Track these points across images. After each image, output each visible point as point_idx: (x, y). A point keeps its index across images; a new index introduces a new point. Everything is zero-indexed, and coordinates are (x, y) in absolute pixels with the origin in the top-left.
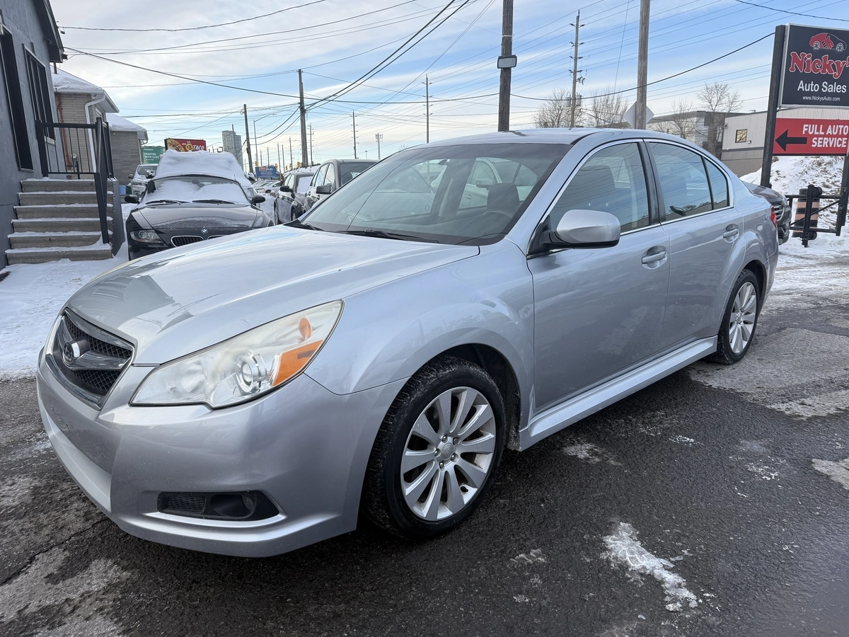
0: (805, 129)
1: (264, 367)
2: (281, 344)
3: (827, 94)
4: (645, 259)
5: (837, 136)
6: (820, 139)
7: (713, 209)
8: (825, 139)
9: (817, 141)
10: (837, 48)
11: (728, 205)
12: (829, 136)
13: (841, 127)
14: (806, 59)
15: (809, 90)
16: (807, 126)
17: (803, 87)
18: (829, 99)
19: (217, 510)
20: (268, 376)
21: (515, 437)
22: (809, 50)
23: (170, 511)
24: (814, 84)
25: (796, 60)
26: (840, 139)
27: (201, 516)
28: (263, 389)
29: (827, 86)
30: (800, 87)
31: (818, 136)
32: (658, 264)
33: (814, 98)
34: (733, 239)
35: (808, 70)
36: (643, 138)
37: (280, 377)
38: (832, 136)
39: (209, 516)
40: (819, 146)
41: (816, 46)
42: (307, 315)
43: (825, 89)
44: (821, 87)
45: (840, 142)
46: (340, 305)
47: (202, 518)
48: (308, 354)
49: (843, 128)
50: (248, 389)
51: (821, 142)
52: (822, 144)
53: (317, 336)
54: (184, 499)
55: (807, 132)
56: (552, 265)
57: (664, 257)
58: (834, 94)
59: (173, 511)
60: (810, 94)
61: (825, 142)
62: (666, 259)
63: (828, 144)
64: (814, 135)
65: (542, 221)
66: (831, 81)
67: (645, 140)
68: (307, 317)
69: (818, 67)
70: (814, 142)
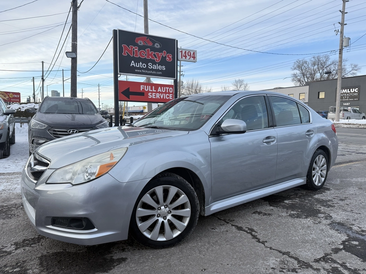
0: (142, 88)
1: (93, 171)
2: (101, 162)
3: (152, 70)
4: (264, 141)
5: (166, 93)
6: (153, 94)
7: (301, 123)
8: (157, 94)
9: (152, 95)
10: (155, 46)
11: (310, 122)
12: (159, 92)
13: (167, 88)
14: (134, 49)
15: (139, 66)
16: (143, 86)
17: (134, 65)
18: (154, 72)
19: (72, 225)
20: (94, 174)
21: (203, 210)
22: (136, 45)
23: (55, 225)
24: (142, 63)
25: (126, 49)
26: (167, 94)
27: (66, 227)
28: (92, 178)
29: (152, 65)
30: (132, 64)
31: (152, 92)
32: (272, 144)
33: (143, 71)
34: (311, 136)
35: (136, 55)
36: (266, 94)
37: (98, 174)
38: (162, 93)
39: (69, 228)
40: (153, 97)
41: (140, 43)
42: (113, 152)
43: (150, 67)
44: (147, 66)
45: (168, 96)
46: (126, 149)
47: (66, 228)
48: (111, 166)
49: (169, 89)
50: (86, 178)
51: (155, 96)
52: (156, 96)
53: (115, 160)
54: (61, 221)
55: (143, 90)
56: (220, 140)
57: (274, 141)
58: (158, 70)
59: (56, 225)
60: (139, 68)
61: (157, 96)
62: (275, 141)
63: (160, 96)
64: (149, 92)
65: (216, 123)
66: (154, 63)
67: (267, 95)
68: (113, 153)
69: (144, 54)
70: (149, 95)
